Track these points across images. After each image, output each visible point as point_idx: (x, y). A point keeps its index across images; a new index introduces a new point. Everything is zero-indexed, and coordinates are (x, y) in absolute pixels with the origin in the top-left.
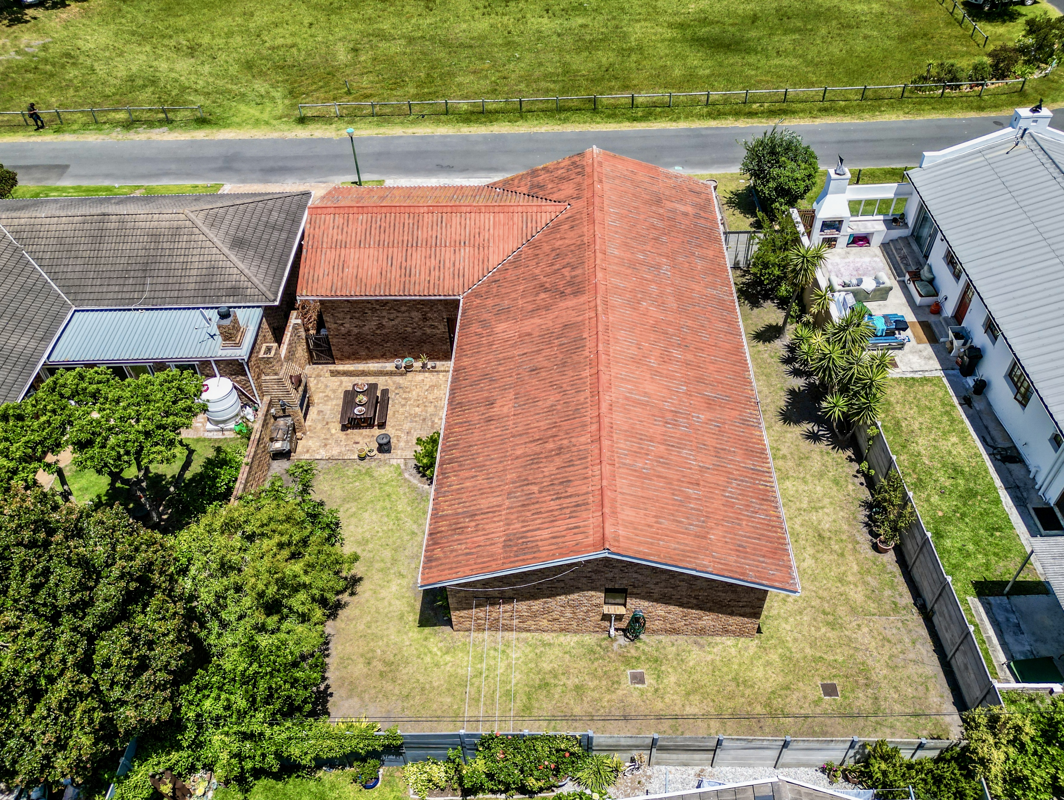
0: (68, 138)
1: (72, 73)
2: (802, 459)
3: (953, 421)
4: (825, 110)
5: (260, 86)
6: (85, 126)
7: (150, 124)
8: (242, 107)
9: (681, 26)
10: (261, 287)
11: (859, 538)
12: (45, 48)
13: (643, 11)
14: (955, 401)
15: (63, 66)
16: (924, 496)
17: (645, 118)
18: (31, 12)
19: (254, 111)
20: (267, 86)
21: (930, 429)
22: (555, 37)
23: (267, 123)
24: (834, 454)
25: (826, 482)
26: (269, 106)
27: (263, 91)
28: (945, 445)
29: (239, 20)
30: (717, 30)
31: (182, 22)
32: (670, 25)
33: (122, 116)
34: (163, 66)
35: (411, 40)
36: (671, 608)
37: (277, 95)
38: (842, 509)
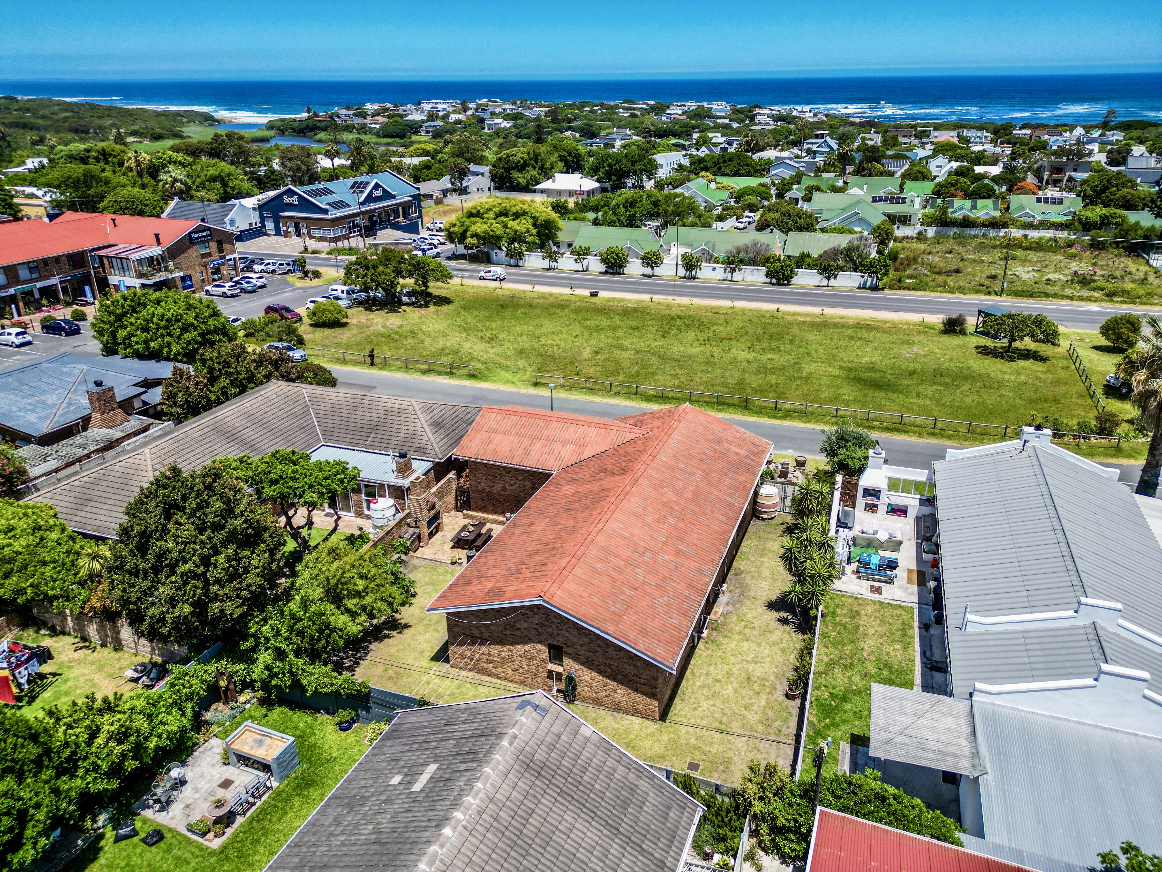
0: (385, 373)
1: (410, 341)
2: (766, 631)
3: (905, 635)
4: (934, 434)
5: (521, 363)
6: (399, 369)
7: (439, 373)
8: (503, 373)
9: (850, 369)
10: (437, 450)
11: (779, 687)
12: (401, 327)
13: (824, 357)
14: (916, 624)
15: (406, 337)
16: (848, 674)
17: (782, 418)
18: (404, 308)
19: (509, 376)
20: (526, 364)
21: (881, 636)
22: (745, 364)
23: (513, 383)
24: (794, 635)
25: (776, 649)
26: (520, 374)
27: (521, 366)
28: (886, 648)
29: (531, 328)
30: (877, 375)
31: (494, 325)
32: (841, 368)
33: (425, 367)
34: (467, 345)
35: (638, 352)
36: (594, 674)
37: (529, 369)
38: (777, 667)
